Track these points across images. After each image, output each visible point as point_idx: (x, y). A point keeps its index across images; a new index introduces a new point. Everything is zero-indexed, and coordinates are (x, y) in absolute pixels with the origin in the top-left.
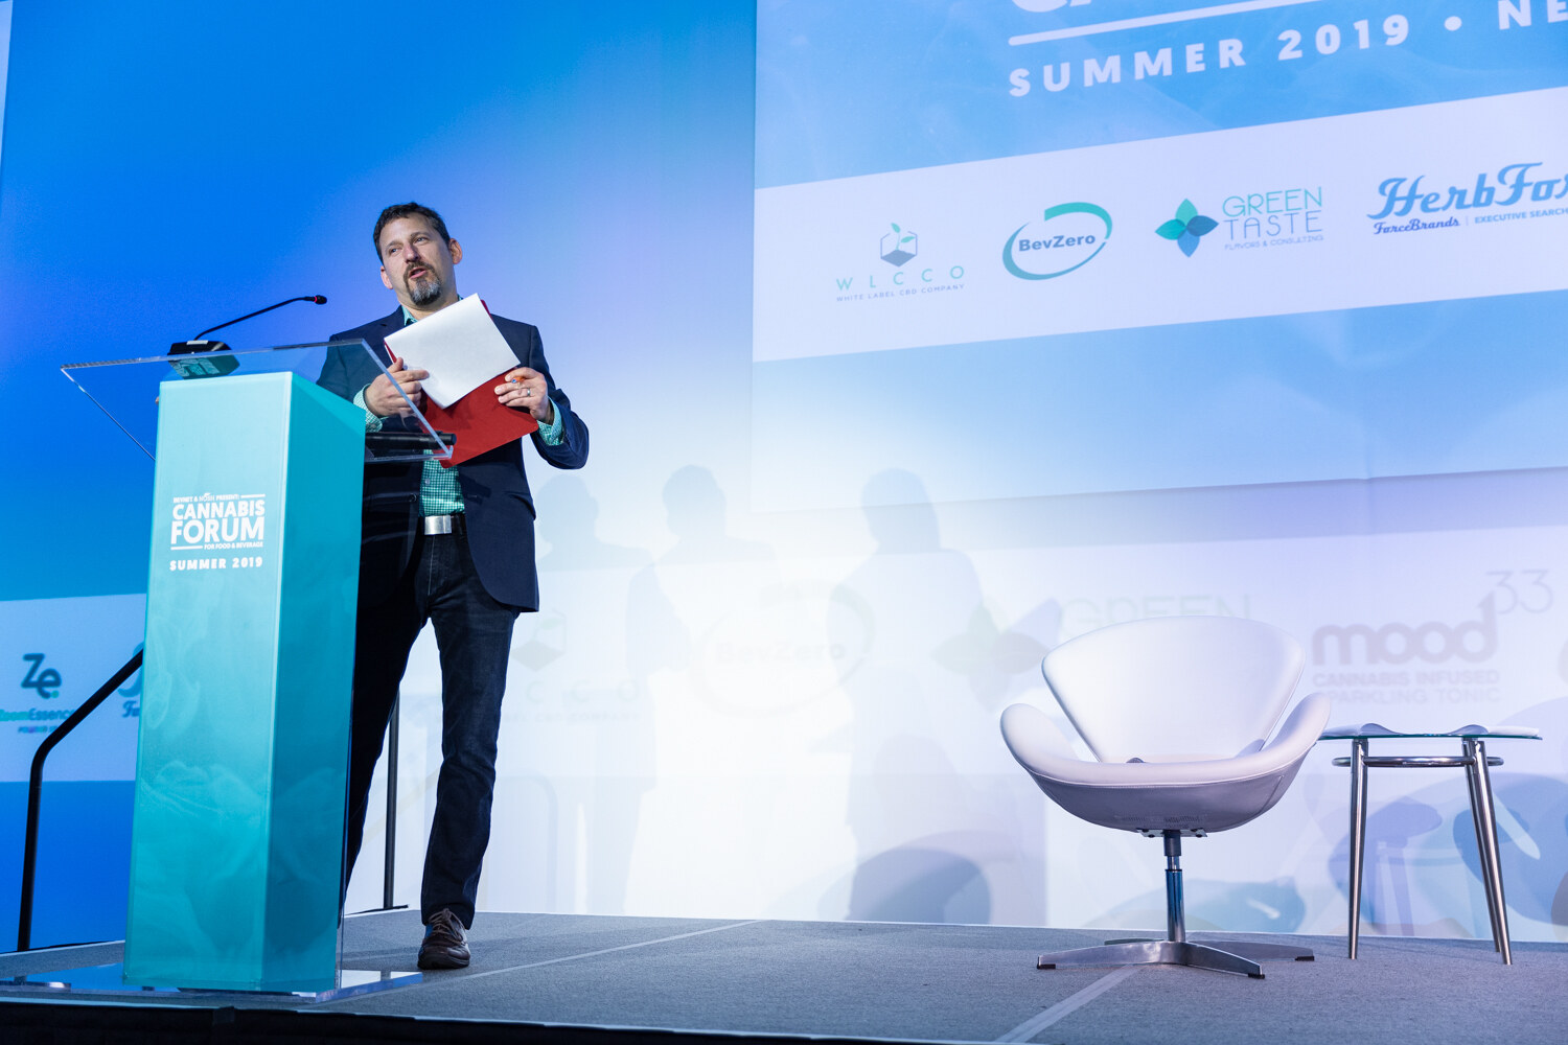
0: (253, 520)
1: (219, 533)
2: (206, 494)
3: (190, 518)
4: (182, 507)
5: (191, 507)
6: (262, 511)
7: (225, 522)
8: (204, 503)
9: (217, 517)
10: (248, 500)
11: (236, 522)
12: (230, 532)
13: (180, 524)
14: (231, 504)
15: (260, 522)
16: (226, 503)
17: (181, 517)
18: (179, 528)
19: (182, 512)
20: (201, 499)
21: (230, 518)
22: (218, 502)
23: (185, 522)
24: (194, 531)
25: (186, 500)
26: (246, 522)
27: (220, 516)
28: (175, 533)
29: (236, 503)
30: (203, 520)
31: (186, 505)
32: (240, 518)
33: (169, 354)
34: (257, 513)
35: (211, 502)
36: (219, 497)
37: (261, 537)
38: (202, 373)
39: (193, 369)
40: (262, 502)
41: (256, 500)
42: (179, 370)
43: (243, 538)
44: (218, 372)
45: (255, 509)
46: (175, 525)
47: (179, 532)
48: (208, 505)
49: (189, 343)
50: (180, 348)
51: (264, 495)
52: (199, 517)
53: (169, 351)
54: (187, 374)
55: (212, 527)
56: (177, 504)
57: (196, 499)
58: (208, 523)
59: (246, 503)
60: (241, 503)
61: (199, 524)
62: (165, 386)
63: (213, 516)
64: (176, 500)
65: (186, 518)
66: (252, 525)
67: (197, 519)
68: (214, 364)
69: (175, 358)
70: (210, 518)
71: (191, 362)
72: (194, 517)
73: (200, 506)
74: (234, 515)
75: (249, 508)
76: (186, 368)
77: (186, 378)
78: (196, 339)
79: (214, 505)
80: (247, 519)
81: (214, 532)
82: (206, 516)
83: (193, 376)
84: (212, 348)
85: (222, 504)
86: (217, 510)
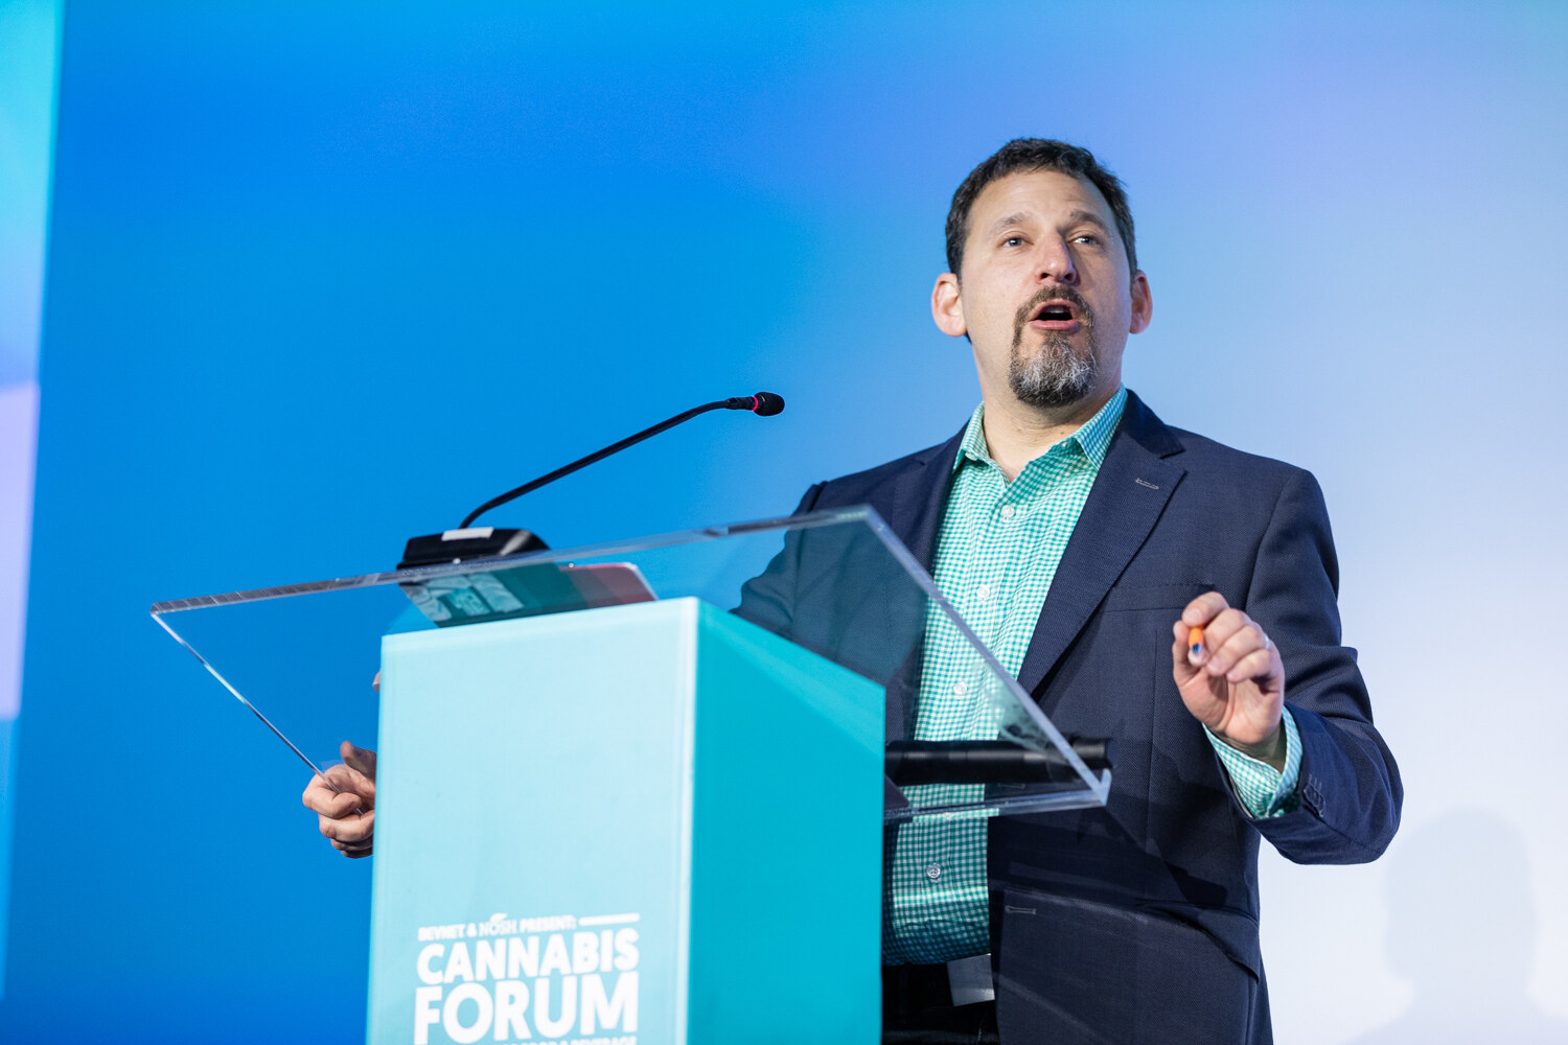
0: (610, 981)
1: (529, 1015)
2: (497, 918)
3: (459, 980)
4: (438, 950)
5: (460, 950)
6: (630, 958)
7: (543, 988)
8: (491, 940)
9: (523, 977)
10: (597, 930)
11: (569, 986)
12: (555, 1014)
13: (436, 994)
14: (556, 942)
15: (628, 987)
16: (544, 938)
17: (437, 977)
18: (433, 1005)
19: (438, 964)
20: (485, 929)
21: (556, 978)
22: (524, 937)
23: (447, 989)
24: (468, 1013)
25: (448, 932)
26: (593, 987)
27: (531, 972)
28: (424, 1018)
29: (568, 936)
30: (490, 984)
31: (448, 944)
32: (579, 977)
33: (400, 567)
34: (621, 963)
35: (507, 937)
36: (528, 924)
37: (631, 1024)
38: (480, 610)
39: (460, 602)
40: (631, 935)
41: (616, 928)
42: (426, 603)
43: (587, 1028)
44: (516, 604)
45: (616, 954)
46: (424, 997)
47: (433, 1016)
48: (500, 944)
49: (449, 536)
50: (426, 552)
51: (634, 917)
52: (481, 976)
53: (400, 559)
54: (445, 615)
55: (512, 999)
56: (427, 943)
57: (472, 932)
58: (503, 990)
59: (591, 937)
60: (579, 938)
61: (480, 995)
62: (395, 646)
63: (514, 972)
64: (425, 934)
65: (449, 978)
66: (609, 993)
67: (475, 981)
68: (508, 587)
69: (417, 575)
70: (507, 978)
71: (454, 583)
72: (468, 976)
73: (483, 946)
74: (565, 969)
75: (599, 950)
76: (445, 601)
77: (442, 624)
78: (465, 525)
79: (516, 943)
80: (596, 979)
81: (517, 1014)
82: (498, 973)
83: (459, 619)
84: (501, 547)
85: (534, 942)
86: (524, 956)
